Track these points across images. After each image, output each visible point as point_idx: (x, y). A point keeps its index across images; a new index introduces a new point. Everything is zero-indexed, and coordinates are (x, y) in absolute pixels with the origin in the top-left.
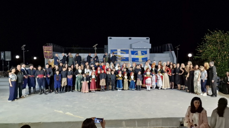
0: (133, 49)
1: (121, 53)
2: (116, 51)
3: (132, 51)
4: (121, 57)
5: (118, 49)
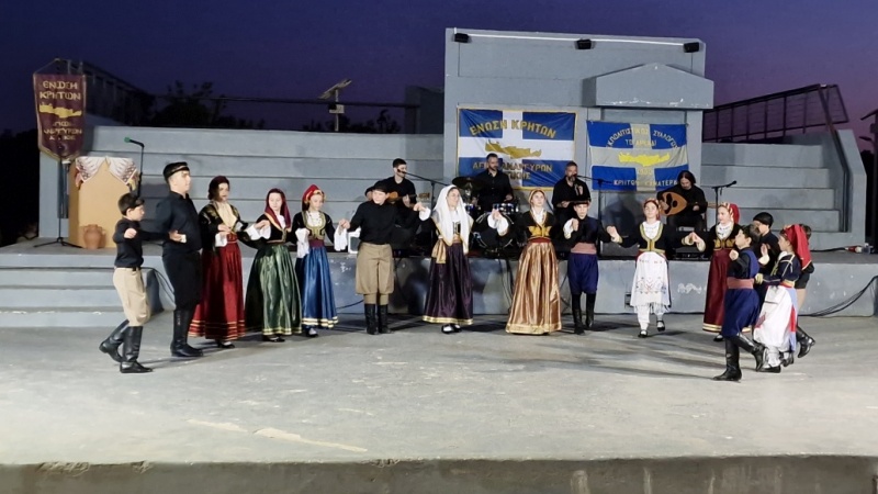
0: (603, 108)
1: (525, 130)
2: (495, 122)
3: (596, 123)
4: (524, 161)
5: (511, 104)
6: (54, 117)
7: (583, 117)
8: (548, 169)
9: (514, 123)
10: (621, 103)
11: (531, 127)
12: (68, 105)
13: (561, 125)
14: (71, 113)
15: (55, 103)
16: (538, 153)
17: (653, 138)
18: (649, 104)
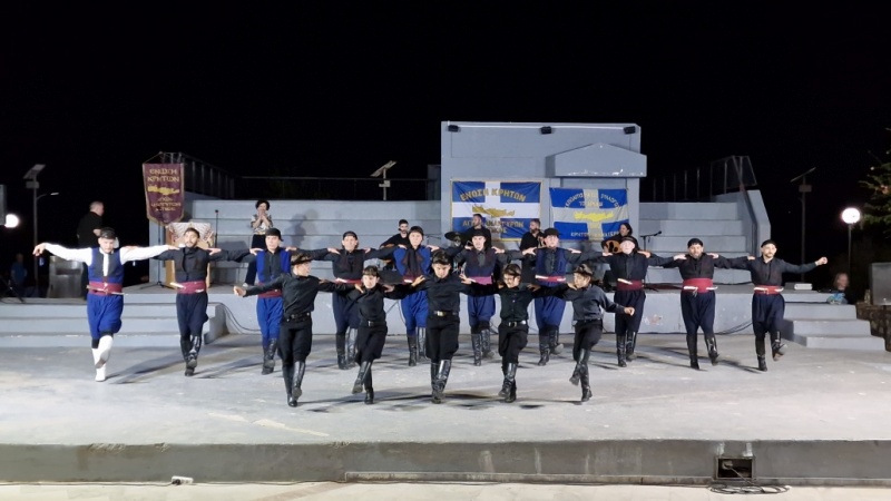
0: (562, 178)
1: (502, 196)
2: (479, 191)
3: (557, 190)
4: (502, 220)
5: (492, 177)
6: (159, 195)
8: (520, 225)
9: (494, 191)
10: (574, 174)
11: (507, 193)
12: (169, 185)
13: (530, 192)
14: (172, 191)
15: (159, 185)
17: (600, 200)
18: (596, 174)
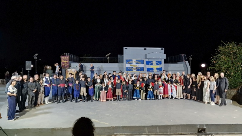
0: (148, 59)
2: (131, 61)
3: (147, 61)
4: (136, 67)
5: (134, 59)
6: (64, 62)
7: (145, 60)
8: (140, 68)
9: (134, 62)
10: (151, 58)
11: (137, 62)
12: (66, 60)
14: (67, 62)
15: (64, 60)
16: (138, 66)
17: (156, 63)
18: (155, 58)
